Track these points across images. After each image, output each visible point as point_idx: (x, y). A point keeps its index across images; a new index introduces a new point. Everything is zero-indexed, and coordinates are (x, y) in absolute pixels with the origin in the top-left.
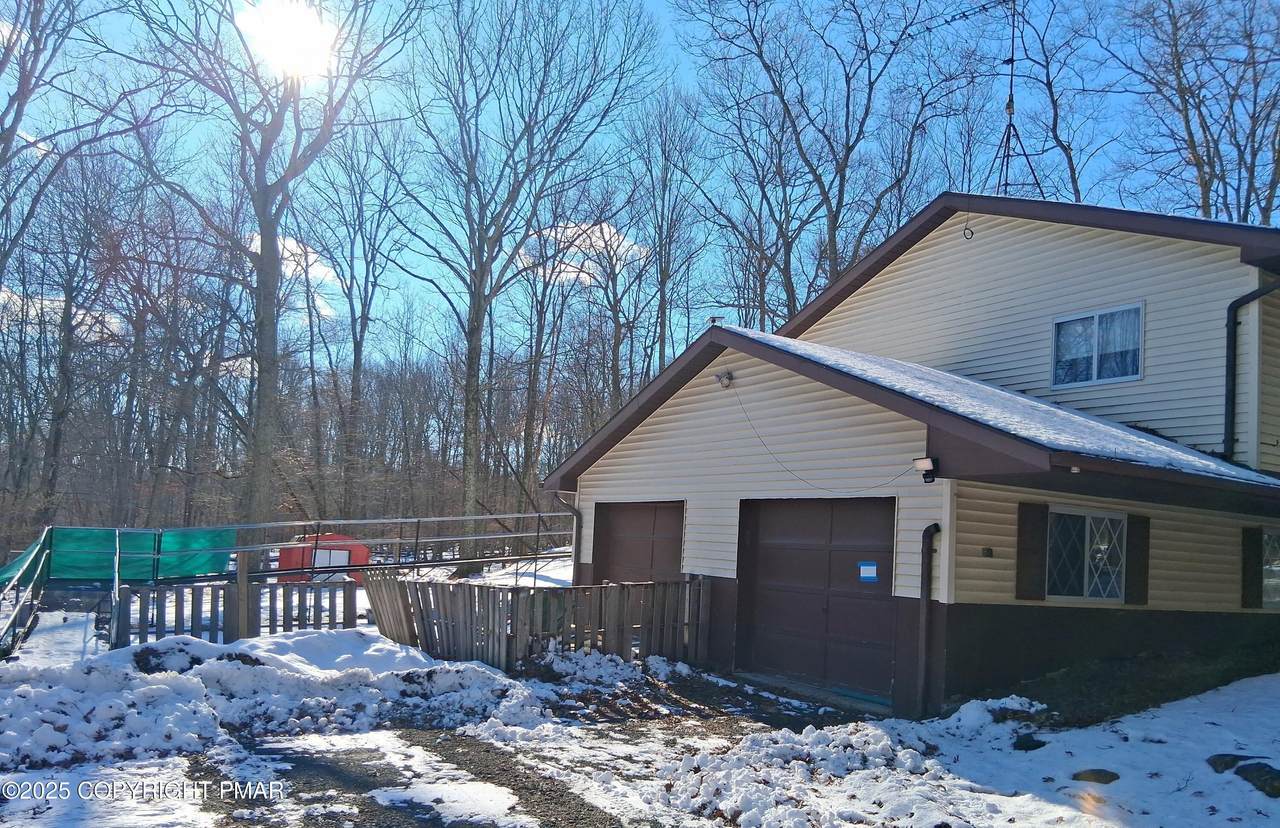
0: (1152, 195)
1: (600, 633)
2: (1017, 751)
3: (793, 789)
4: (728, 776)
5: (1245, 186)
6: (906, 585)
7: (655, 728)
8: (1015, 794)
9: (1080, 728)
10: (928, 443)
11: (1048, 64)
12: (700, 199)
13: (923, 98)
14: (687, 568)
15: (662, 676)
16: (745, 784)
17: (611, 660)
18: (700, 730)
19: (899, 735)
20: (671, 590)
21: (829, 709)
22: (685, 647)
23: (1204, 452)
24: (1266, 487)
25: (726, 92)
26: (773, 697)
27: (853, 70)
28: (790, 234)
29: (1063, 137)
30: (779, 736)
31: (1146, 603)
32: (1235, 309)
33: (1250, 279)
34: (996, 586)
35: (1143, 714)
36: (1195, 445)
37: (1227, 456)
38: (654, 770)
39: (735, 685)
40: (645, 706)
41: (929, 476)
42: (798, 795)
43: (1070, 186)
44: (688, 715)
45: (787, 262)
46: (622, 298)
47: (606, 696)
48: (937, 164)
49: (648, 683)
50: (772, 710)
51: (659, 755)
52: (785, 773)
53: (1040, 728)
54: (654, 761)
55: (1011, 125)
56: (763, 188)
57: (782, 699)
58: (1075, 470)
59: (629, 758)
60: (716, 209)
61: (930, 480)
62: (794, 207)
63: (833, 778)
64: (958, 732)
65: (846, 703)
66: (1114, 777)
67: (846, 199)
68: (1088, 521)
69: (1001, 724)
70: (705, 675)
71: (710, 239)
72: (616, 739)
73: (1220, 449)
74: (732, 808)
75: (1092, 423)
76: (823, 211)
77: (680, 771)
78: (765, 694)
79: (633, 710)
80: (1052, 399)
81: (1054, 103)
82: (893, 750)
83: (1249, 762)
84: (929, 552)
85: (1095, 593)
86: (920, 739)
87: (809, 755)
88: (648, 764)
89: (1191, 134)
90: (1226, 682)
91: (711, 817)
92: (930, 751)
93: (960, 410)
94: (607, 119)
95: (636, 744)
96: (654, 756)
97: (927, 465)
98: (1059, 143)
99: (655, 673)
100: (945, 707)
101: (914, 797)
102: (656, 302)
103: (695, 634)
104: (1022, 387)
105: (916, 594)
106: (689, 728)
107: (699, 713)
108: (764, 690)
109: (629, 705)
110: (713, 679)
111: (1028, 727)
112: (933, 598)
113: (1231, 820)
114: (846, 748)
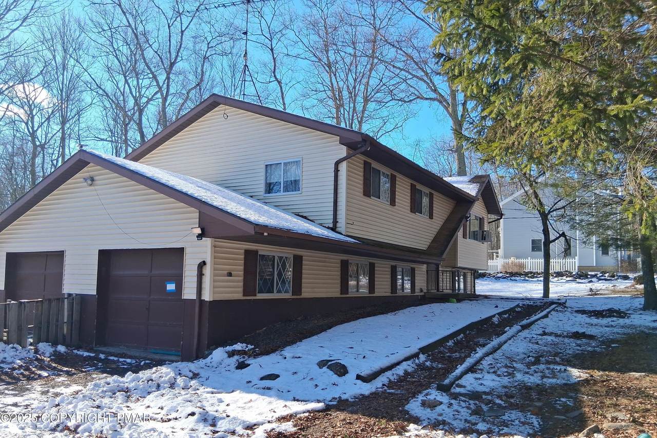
0: (315, 110)
1: (5, 332)
2: (237, 370)
3: (114, 408)
4: (75, 407)
5: (351, 110)
6: (189, 293)
7: (37, 386)
8: (233, 392)
9: (267, 355)
10: (199, 220)
11: (272, 39)
12: (86, 77)
13: (208, 43)
14: (66, 290)
15: (47, 354)
16: (85, 410)
17: (13, 348)
18: (66, 382)
19: (179, 370)
20: (54, 304)
21: (147, 362)
22: (64, 336)
23: (325, 227)
24: (347, 242)
25: (103, 21)
26: (116, 359)
27: (172, 23)
28: (142, 105)
29: (278, 77)
30: (111, 380)
31: (301, 295)
32: (337, 164)
33: (343, 151)
34: (234, 291)
35: (294, 345)
36: (322, 224)
37: (334, 229)
38: (30, 409)
39: (94, 355)
40: (33, 373)
41: (200, 236)
42: (116, 411)
43: (281, 101)
44: (60, 375)
45: (140, 120)
46: (37, 130)
47: (7, 370)
48: (218, 80)
49: (37, 359)
50: (114, 366)
51: (36, 401)
52: (112, 400)
53: (249, 357)
54: (33, 404)
55: (246, 66)
56: (125, 77)
57: (121, 360)
58: (266, 234)
59: (15, 405)
60: (97, 85)
61: (200, 238)
62: (144, 90)
63: (140, 398)
64: (211, 365)
65: (157, 357)
66: (278, 376)
67: (172, 91)
68: (276, 258)
69: (231, 358)
70: (75, 351)
71: (95, 101)
72: (8, 395)
73: (331, 226)
74: (74, 425)
75: (279, 213)
76: (159, 95)
77: (47, 408)
78: (112, 358)
79: (24, 376)
80: (263, 201)
81: (274, 59)
82: (175, 379)
83: (333, 362)
84: (200, 275)
85: (279, 291)
86: (190, 371)
87: (127, 388)
88: (27, 406)
89: (332, 84)
90: (330, 328)
91: (62, 431)
92: (195, 376)
93: (215, 204)
94: (25, 24)
95: (22, 396)
96: (32, 402)
97: (199, 231)
98: (277, 79)
99: (43, 353)
100: (207, 352)
101: (181, 401)
102: (60, 134)
103: (70, 328)
104: (251, 194)
105: (194, 297)
106: (59, 382)
107: (68, 373)
108: (111, 356)
109: (22, 374)
110: (80, 353)
111: (244, 357)
112: (202, 299)
113: (323, 389)
114: (148, 381)
